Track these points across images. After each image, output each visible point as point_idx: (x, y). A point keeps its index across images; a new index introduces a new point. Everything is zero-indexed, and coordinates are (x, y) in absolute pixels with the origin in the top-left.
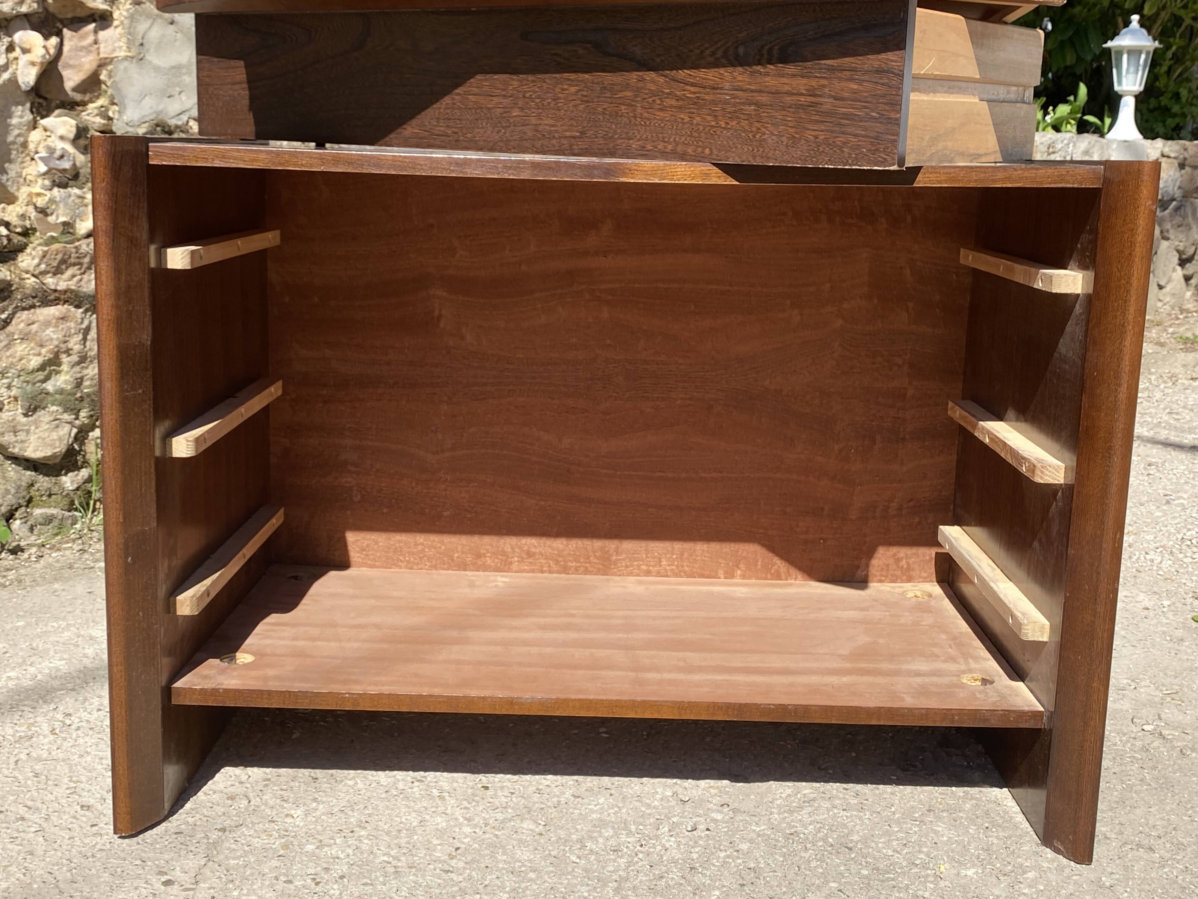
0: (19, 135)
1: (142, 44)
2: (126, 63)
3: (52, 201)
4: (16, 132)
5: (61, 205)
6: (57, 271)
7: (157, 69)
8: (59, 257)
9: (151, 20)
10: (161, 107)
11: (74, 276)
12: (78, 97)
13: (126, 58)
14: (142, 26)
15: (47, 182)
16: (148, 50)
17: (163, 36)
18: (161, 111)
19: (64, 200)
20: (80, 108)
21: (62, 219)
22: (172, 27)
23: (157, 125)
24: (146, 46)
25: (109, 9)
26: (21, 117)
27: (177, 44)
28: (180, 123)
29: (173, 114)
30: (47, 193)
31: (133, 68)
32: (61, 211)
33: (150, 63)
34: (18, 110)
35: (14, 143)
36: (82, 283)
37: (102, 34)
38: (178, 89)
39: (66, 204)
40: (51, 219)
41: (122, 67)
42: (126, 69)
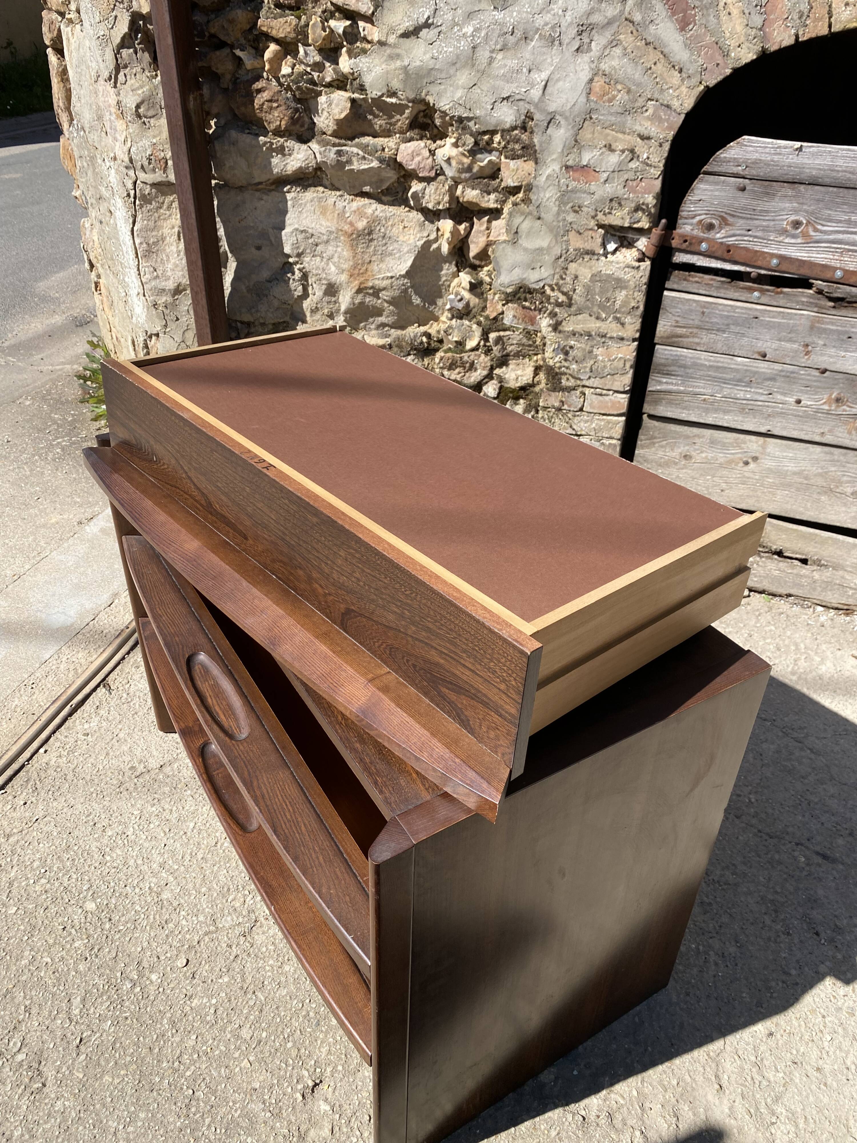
0: (446, 280)
1: (517, 232)
2: (504, 245)
3: (450, 327)
4: (444, 279)
5: (456, 330)
6: (450, 368)
7: (526, 250)
8: (450, 361)
9: (523, 217)
10: (524, 276)
11: (459, 373)
12: (477, 262)
13: (505, 242)
14: (517, 220)
15: (450, 316)
16: (521, 237)
17: (532, 227)
18: (525, 279)
19: (459, 328)
20: (479, 269)
21: (455, 339)
22: (539, 221)
23: (521, 288)
24: (520, 234)
25: (499, 207)
26: (448, 269)
27: (542, 233)
28: (537, 287)
29: (533, 281)
30: (448, 322)
31: (509, 249)
32: (455, 334)
33: (521, 245)
34: (446, 266)
35: (443, 285)
36: (465, 378)
37: (494, 223)
38: (539, 264)
39: (459, 330)
40: (450, 337)
41: (501, 247)
42: (503, 248)
